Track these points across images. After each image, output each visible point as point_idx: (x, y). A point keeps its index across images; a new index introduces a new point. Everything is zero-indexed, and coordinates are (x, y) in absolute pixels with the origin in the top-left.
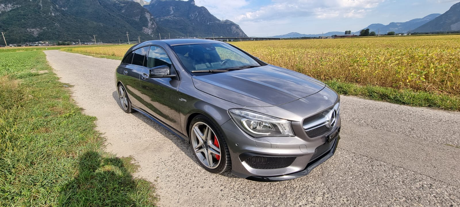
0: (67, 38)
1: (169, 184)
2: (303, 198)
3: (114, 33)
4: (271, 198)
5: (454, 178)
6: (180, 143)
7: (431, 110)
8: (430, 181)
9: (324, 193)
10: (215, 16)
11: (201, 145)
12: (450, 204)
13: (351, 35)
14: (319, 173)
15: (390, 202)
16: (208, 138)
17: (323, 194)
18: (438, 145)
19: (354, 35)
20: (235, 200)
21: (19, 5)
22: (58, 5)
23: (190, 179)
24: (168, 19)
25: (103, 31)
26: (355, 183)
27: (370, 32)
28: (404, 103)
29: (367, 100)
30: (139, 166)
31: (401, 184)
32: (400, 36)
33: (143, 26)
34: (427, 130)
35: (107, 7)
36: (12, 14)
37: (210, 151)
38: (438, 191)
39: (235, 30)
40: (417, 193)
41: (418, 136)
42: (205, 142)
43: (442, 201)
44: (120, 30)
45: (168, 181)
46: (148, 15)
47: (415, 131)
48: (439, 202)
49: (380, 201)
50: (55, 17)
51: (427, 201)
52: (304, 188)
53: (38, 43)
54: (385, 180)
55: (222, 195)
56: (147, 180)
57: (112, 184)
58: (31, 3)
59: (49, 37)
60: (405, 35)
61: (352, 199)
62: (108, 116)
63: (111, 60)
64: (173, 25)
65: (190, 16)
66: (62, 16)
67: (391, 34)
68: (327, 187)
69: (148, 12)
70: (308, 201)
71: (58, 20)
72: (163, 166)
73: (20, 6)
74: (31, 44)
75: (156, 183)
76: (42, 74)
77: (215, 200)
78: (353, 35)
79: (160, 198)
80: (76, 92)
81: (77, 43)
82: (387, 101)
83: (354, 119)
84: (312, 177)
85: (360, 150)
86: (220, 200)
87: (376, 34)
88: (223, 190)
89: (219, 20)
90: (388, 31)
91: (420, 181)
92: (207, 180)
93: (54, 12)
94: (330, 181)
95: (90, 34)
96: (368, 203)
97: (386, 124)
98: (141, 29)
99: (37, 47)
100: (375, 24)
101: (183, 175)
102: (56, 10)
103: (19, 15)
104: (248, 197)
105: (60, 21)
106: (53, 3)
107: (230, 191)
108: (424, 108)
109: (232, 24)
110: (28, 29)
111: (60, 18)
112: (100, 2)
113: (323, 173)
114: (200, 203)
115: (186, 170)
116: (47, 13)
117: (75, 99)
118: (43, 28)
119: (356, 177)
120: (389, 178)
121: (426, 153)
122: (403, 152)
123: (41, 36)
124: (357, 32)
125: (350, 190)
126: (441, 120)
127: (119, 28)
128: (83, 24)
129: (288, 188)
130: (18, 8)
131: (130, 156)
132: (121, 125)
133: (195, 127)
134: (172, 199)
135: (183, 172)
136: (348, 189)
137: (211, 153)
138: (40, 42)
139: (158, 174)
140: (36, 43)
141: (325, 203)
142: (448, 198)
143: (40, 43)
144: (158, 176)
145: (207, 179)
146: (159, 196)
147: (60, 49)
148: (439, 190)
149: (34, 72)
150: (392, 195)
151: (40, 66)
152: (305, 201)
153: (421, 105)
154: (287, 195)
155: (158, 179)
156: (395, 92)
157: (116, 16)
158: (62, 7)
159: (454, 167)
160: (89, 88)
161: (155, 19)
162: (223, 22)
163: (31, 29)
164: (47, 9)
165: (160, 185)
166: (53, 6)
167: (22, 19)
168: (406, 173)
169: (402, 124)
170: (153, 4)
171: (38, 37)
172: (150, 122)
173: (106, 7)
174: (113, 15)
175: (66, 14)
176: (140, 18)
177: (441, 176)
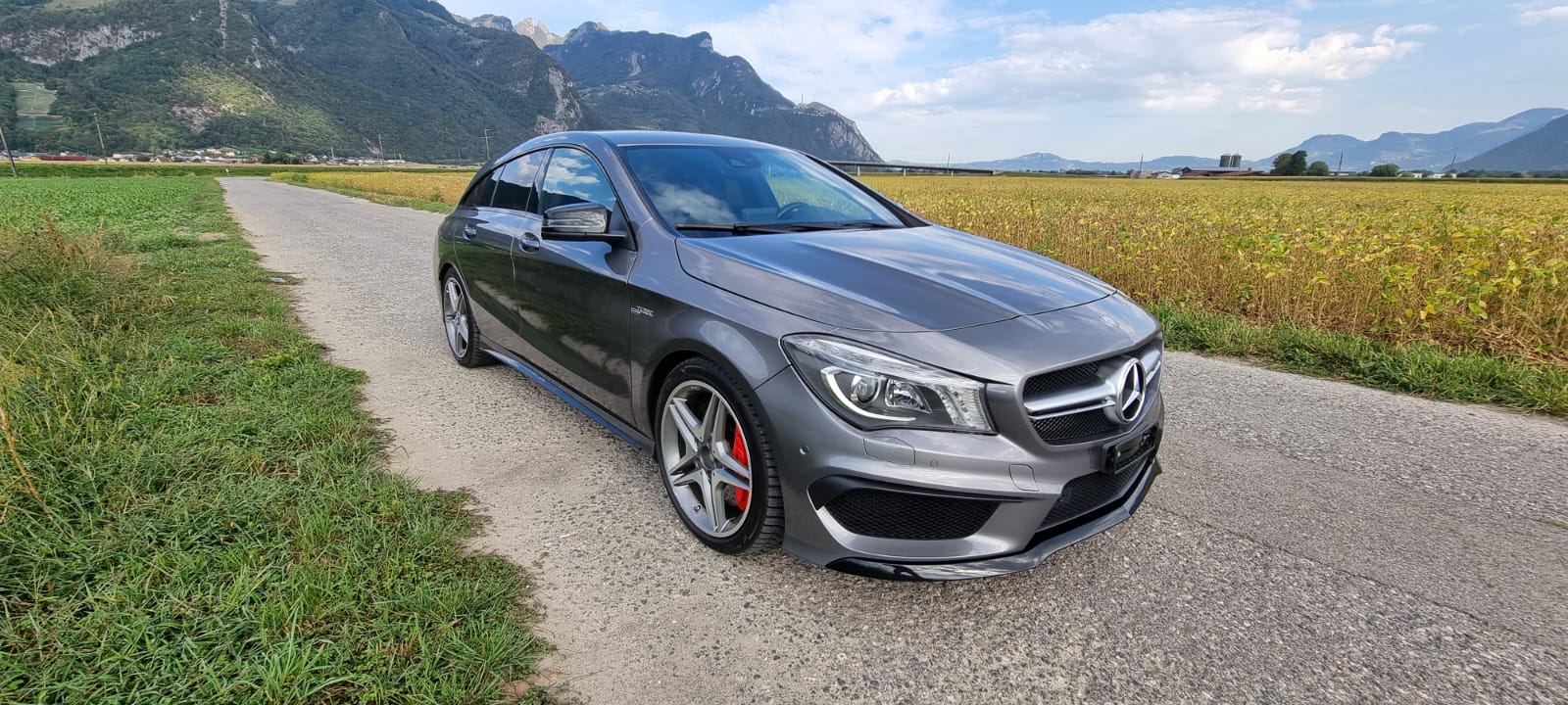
0: (296, 141)
1: (579, 577)
2: (1015, 645)
3: (443, 132)
4: (909, 639)
5: (1554, 622)
6: (627, 464)
7: (1500, 416)
8: (1466, 626)
9: (1090, 636)
10: (776, 88)
11: (692, 459)
12: (1529, 699)
13: (1243, 168)
14: (1080, 575)
15: (1315, 677)
16: (713, 435)
17: (1086, 640)
18: (1509, 521)
19: (1253, 170)
20: (789, 635)
21: (156, 32)
22: (277, 37)
23: (648, 567)
24: (620, 94)
25: (411, 124)
26: (1201, 612)
27: (1309, 164)
28: (1405, 388)
29: (1275, 373)
30: (488, 519)
31: (1362, 628)
32: (1418, 180)
33: (540, 112)
34: (1478, 474)
35: (428, 46)
36: (131, 58)
37: (719, 476)
38: (1489, 657)
39: (841, 137)
40: (1415, 658)
41: (1442, 491)
42: (705, 450)
43: (1502, 689)
44: (463, 121)
45: (577, 567)
46: (556, 79)
47: (1433, 475)
48: (1490, 692)
49: (1279, 672)
50: (264, 73)
51: (1449, 686)
52: (1023, 618)
53: (203, 155)
54: (1307, 614)
55: (748, 620)
56: (510, 561)
57: (399, 560)
58: (194, 27)
59: (239, 134)
60: (1434, 177)
61: (1182, 659)
62: (404, 372)
63: (427, 212)
64: (638, 113)
65: (694, 85)
66: (286, 70)
67: (1384, 173)
68: (1100, 620)
69: (557, 68)
70: (1033, 656)
71: (273, 82)
72: (564, 523)
73: (159, 34)
74: (179, 157)
75: (536, 570)
76: (207, 244)
77: (724, 632)
78: (1250, 169)
79: (545, 614)
80: (308, 297)
81: (325, 157)
82: (1346, 378)
83: (1222, 426)
84: (1052, 587)
85: (1231, 519)
86: (740, 632)
87: (1331, 169)
88: (751, 605)
89: (790, 104)
90: (1373, 163)
91: (1431, 623)
92: (703, 573)
93: (260, 59)
94: (1114, 602)
95: (367, 132)
96: (1236, 675)
97: (1334, 449)
98: (532, 121)
99: (198, 164)
100: (1329, 136)
101: (627, 553)
102: (270, 51)
103: (151, 64)
104: (832, 629)
105: (277, 87)
106: (261, 31)
107: (774, 608)
108: (1478, 406)
109: (833, 118)
110: (175, 108)
111: (279, 79)
112: (410, 30)
113: (1093, 577)
114: (673, 636)
115: (639, 541)
116: (241, 60)
117: (303, 317)
118: (224, 107)
119: (1204, 597)
120: (1321, 606)
121: (1464, 542)
122: (1381, 532)
123: (216, 131)
124: (1263, 161)
125: (1178, 633)
126: (1532, 447)
127: (462, 116)
128: (348, 98)
129: (968, 613)
130: (150, 42)
131: (463, 489)
132: (444, 399)
133: (675, 399)
134: (585, 618)
135: (627, 546)
136: (1174, 629)
137: (721, 482)
138: (208, 150)
139: (547, 545)
140: (196, 154)
141: (1088, 664)
142: (1524, 680)
143: (209, 155)
144: (545, 550)
145: (702, 570)
146: (545, 608)
147: (269, 175)
148: (1495, 654)
149: (182, 234)
150: (1325, 658)
151: (202, 219)
152: (1024, 654)
153: (1465, 398)
154: (961, 633)
155: (544, 559)
156: (1377, 350)
157: (454, 77)
158: (287, 42)
159: (1558, 590)
160: (350, 289)
161: (579, 91)
162: (801, 109)
163: (185, 109)
164: (240, 49)
165: (549, 577)
166: (260, 39)
167: (162, 76)
168: (1385, 597)
169: (1391, 451)
170: (574, 42)
171: (204, 135)
172: (535, 395)
173: (425, 48)
174: (444, 74)
175: (298, 67)
176: (532, 88)
177: (1507, 614)
